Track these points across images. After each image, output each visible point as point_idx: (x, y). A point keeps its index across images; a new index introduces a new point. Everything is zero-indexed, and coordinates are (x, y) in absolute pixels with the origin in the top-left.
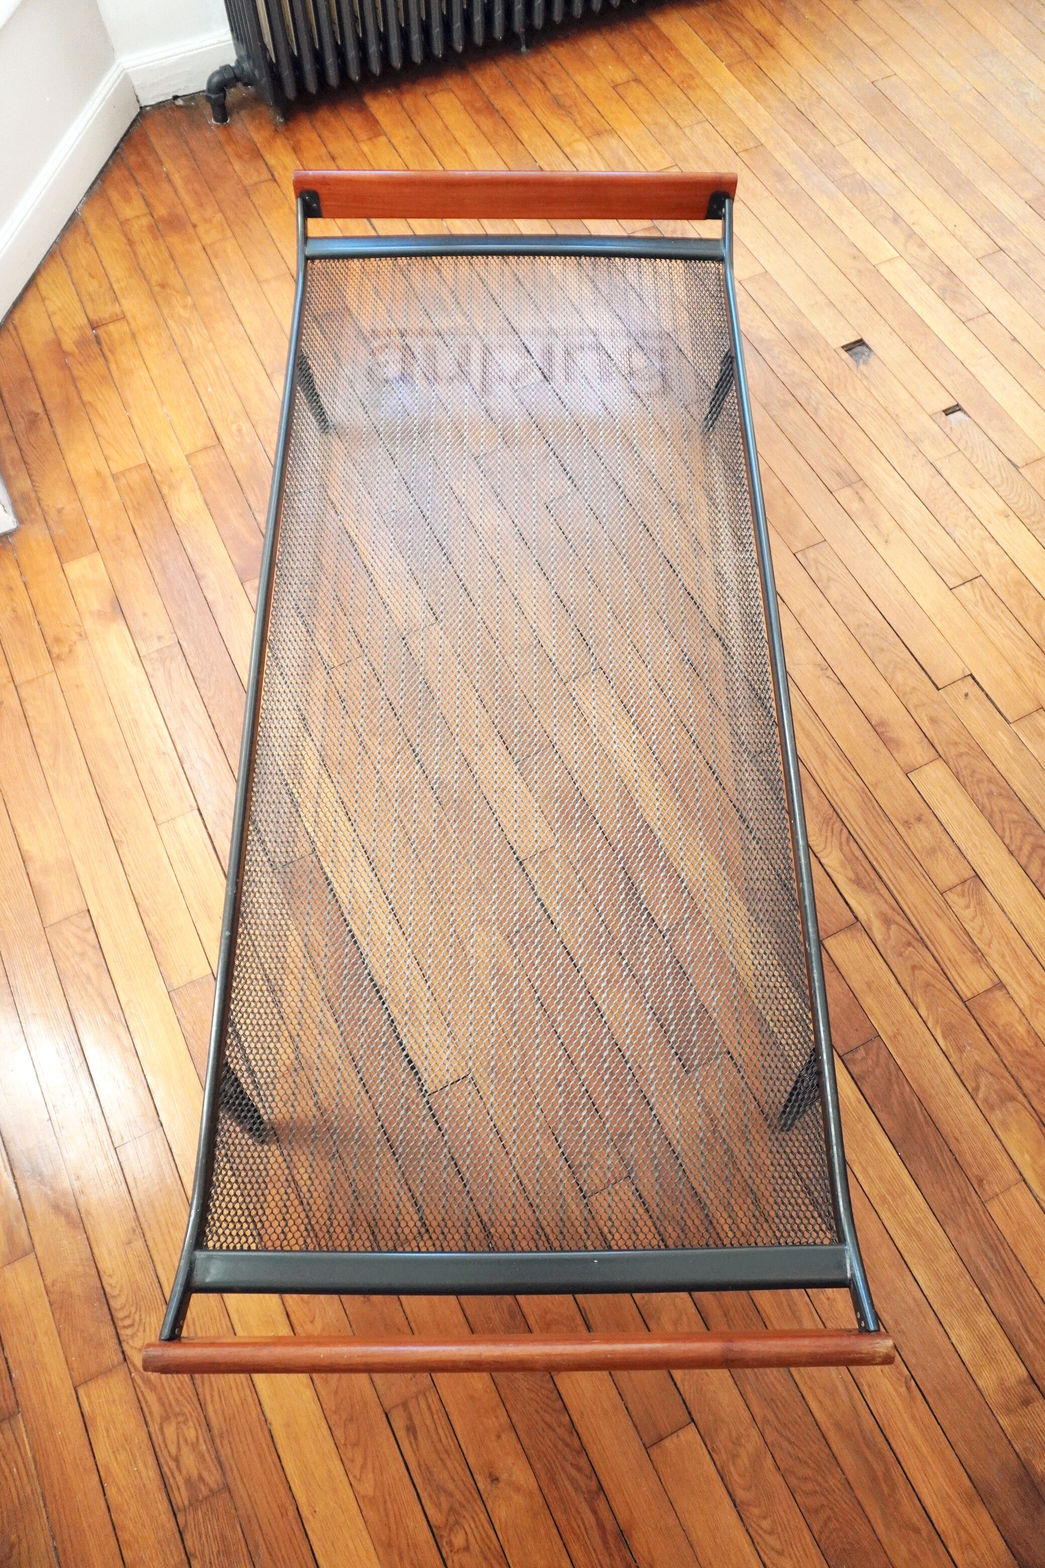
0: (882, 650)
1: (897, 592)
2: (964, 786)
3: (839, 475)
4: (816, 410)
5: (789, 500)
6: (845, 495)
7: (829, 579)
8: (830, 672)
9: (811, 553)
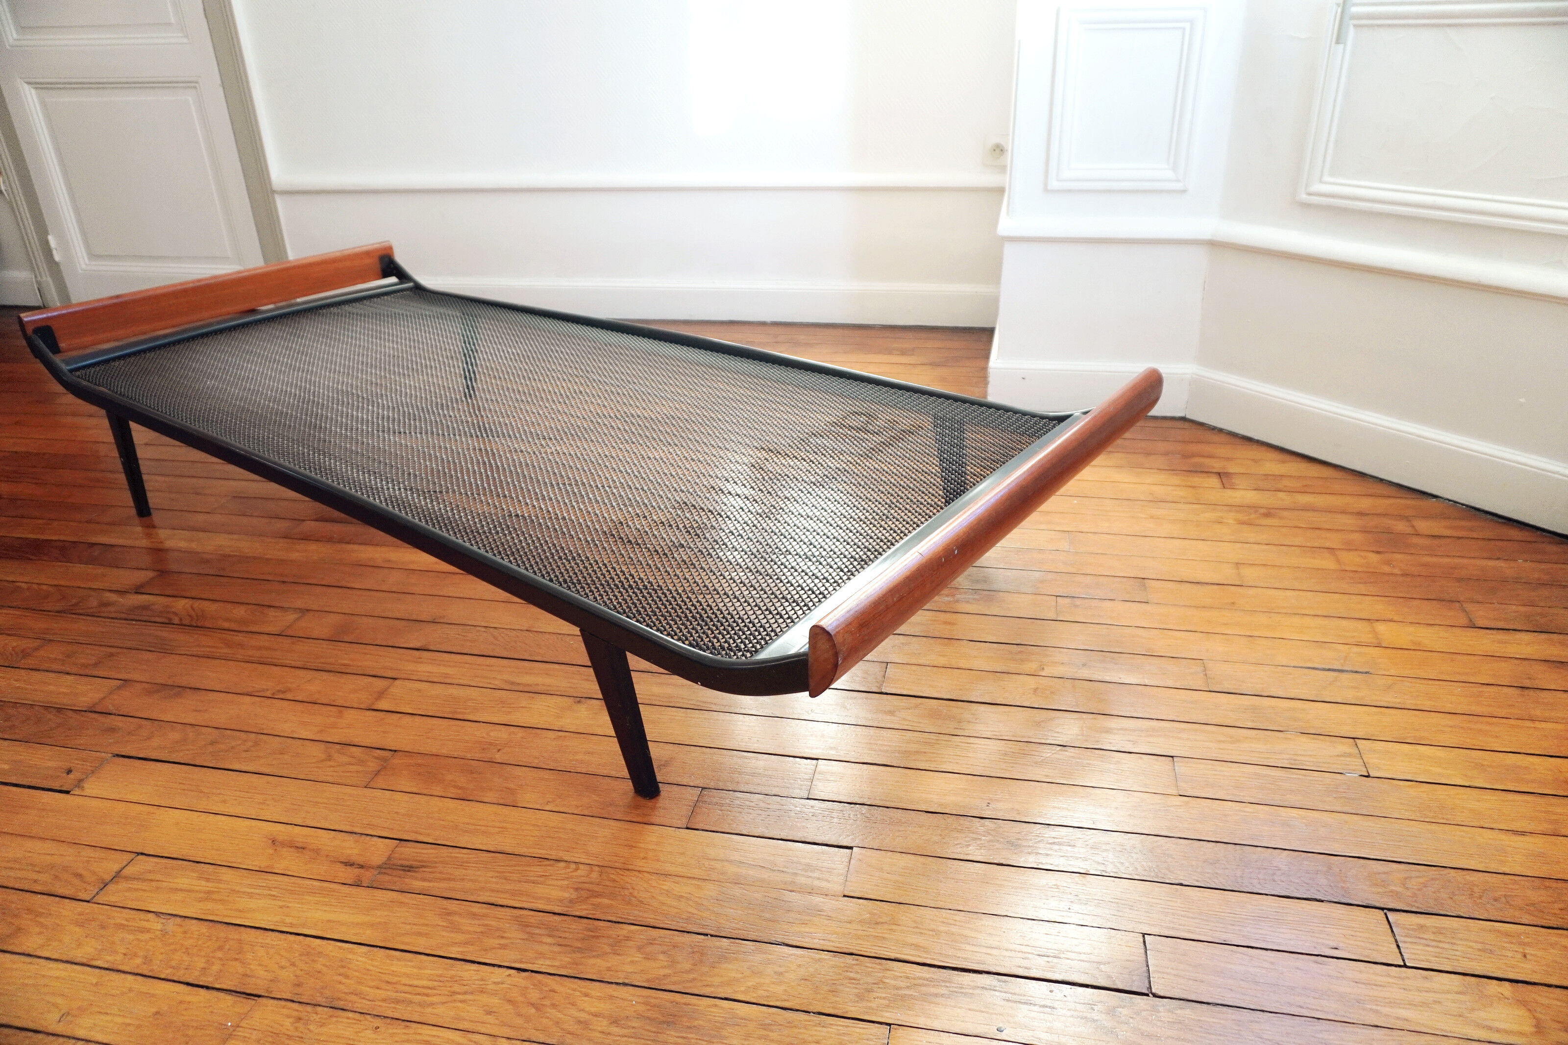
0: (212, 743)
1: (224, 802)
2: (46, 708)
3: (409, 869)
4: (525, 926)
5: (452, 792)
6: (378, 852)
7: (329, 758)
8: (268, 694)
9: (373, 765)
